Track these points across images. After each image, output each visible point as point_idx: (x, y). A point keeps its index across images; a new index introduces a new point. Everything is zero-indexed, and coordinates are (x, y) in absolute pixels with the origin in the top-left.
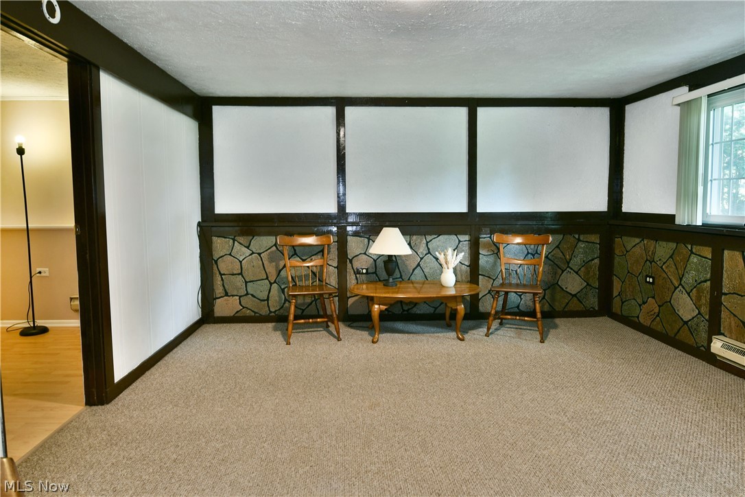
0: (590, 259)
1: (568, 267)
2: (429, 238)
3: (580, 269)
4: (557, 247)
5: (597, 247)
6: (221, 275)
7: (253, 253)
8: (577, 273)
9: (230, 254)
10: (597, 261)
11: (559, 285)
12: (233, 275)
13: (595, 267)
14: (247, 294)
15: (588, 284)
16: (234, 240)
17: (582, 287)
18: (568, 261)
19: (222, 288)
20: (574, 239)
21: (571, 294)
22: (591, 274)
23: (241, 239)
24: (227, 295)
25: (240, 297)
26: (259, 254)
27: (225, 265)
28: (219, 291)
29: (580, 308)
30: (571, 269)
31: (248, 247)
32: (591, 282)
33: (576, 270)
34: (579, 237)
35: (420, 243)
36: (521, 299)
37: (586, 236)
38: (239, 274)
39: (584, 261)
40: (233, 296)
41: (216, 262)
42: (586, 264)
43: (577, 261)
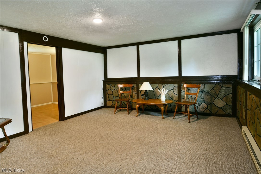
0: (227, 94)
1: (218, 97)
2: (164, 85)
3: (223, 98)
4: (213, 89)
5: (231, 90)
6: (108, 95)
7: (115, 89)
8: (222, 99)
9: (110, 89)
10: (231, 95)
11: (214, 104)
12: (111, 95)
13: (230, 97)
14: (114, 100)
15: (227, 104)
16: (111, 85)
17: (224, 105)
18: (218, 94)
19: (108, 98)
20: (220, 86)
21: (219, 107)
22: (228, 100)
23: (112, 85)
24: (109, 100)
25: (112, 101)
26: (117, 89)
27: (109, 92)
28: (108, 99)
29: (224, 113)
30: (219, 98)
31: (114, 87)
32: (228, 103)
33: (221, 98)
34: (222, 85)
35: (161, 87)
36: (198, 108)
37: (225, 85)
38: (112, 95)
39: (225, 95)
40: (111, 101)
41: (107, 91)
42: (225, 96)
43: (221, 95)
